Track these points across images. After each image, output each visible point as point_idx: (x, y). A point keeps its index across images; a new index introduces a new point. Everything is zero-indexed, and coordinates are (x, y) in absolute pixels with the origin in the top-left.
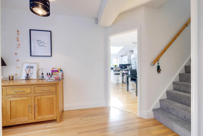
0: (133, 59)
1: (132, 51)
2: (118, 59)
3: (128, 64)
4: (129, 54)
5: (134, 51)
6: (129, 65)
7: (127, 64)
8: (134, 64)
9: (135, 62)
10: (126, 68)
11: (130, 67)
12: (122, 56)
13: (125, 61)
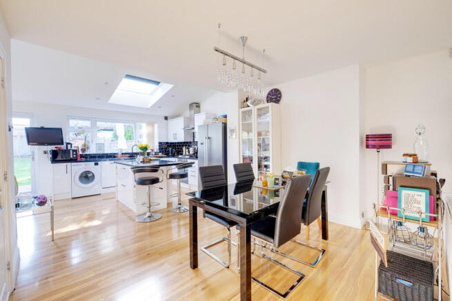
0: (200, 127)
1: (198, 105)
2: (156, 126)
3: (184, 143)
4: (188, 113)
5: (201, 107)
6: (187, 144)
7: (181, 143)
8: (206, 141)
9: (209, 138)
10: (180, 152)
11: (191, 152)
12: (166, 118)
13: (177, 134)
